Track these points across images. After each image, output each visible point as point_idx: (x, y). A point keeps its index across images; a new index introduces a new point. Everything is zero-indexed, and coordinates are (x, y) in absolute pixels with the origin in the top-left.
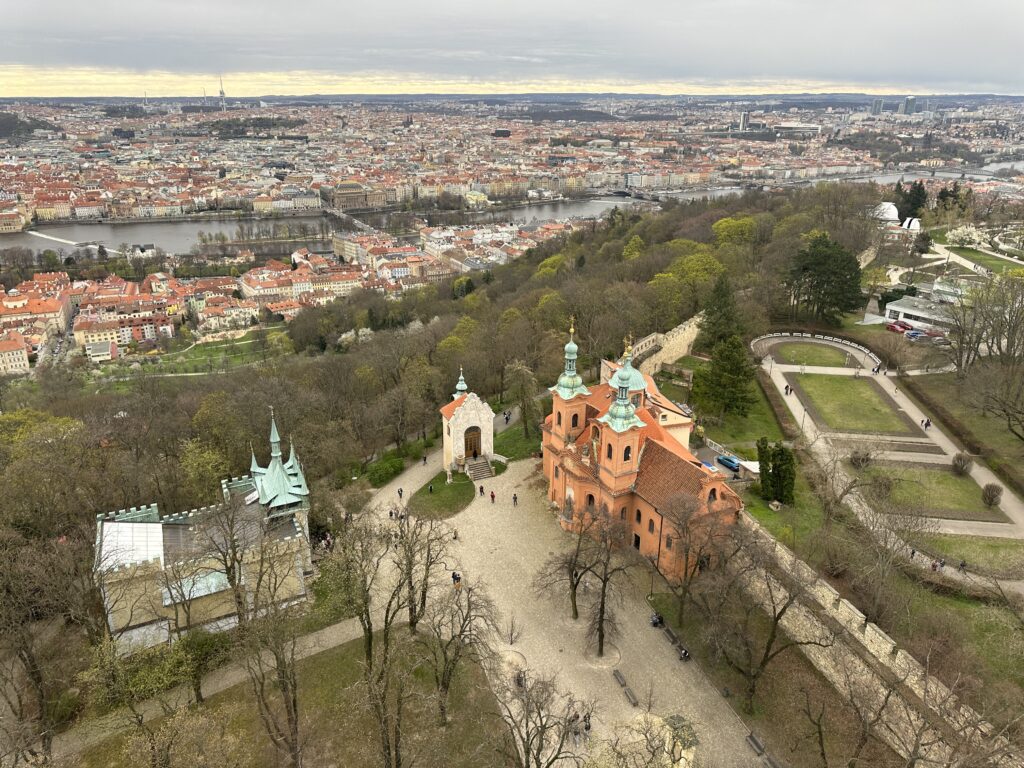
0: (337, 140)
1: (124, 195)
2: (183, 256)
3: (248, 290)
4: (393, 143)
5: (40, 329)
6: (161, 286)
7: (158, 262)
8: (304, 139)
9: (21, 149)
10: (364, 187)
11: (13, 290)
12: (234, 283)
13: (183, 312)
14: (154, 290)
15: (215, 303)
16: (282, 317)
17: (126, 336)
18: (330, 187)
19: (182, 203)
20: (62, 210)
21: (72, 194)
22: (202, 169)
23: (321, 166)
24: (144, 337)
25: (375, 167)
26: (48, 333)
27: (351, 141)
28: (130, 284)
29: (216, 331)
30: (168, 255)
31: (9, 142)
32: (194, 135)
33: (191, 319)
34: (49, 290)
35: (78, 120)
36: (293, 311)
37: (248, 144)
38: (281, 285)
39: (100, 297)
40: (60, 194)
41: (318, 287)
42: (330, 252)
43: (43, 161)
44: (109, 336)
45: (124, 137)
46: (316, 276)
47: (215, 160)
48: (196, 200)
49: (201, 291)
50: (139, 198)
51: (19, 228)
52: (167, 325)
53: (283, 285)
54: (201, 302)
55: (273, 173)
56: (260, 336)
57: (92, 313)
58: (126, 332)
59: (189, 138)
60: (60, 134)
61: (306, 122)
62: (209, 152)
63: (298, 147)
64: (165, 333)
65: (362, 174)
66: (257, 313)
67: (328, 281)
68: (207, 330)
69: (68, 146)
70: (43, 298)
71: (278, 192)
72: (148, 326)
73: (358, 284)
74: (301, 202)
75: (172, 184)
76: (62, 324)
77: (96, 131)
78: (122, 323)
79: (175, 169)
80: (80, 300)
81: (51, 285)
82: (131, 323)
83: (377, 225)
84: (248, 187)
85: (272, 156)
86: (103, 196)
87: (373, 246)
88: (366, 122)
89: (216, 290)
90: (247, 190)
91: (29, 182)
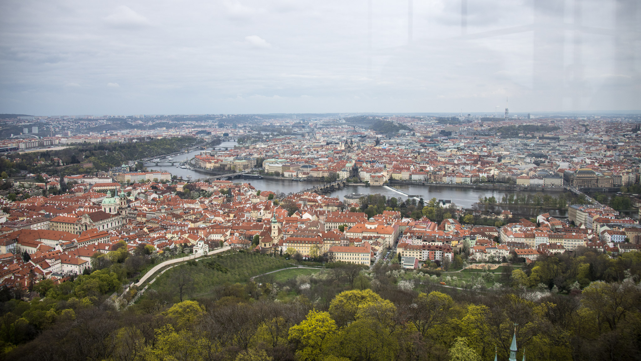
0: (580, 141)
1: (439, 169)
2: (466, 210)
3: (505, 238)
4: (623, 144)
5: (380, 243)
6: (451, 227)
7: (452, 212)
8: (557, 139)
9: (391, 140)
10: (597, 173)
11: (372, 218)
12: (496, 231)
13: (461, 246)
14: (446, 229)
15: (481, 243)
16: (524, 260)
17: (425, 256)
18: (571, 172)
19: (472, 177)
20: (404, 175)
21: (412, 167)
22: (488, 156)
23: (566, 158)
24: (435, 258)
25: (606, 160)
26: (383, 246)
27: (591, 141)
28: (433, 223)
29: (480, 262)
30: (458, 208)
31: (386, 136)
32: (486, 135)
33: (465, 251)
34: (389, 221)
35: (423, 125)
36: (532, 257)
37: (519, 141)
38: (526, 237)
39: (415, 229)
40: (406, 166)
41: (553, 241)
42: (566, 218)
43: (401, 147)
44: (415, 254)
45: (445, 135)
46: (553, 233)
47: (496, 151)
48: (481, 175)
49: (474, 234)
50: (448, 171)
51: (381, 184)
52: (450, 253)
53: (528, 237)
54: (473, 241)
55: (533, 161)
56: (507, 271)
57: (409, 238)
58: (425, 253)
59: (482, 137)
60: (412, 133)
61: (559, 128)
62: (494, 145)
63: (552, 144)
64: (448, 258)
65: (596, 164)
66: (508, 254)
67: (561, 237)
68: (474, 261)
69: (414, 139)
70: (385, 225)
71: (534, 173)
72: (438, 252)
73: (583, 243)
74: (549, 182)
75: (468, 164)
76: (392, 243)
77: (431, 132)
78: (424, 247)
79: (471, 155)
80: (404, 228)
81: (391, 218)
82: (429, 248)
83: (603, 201)
84: (515, 169)
85: (534, 150)
86: (428, 169)
87: (598, 216)
88: (603, 129)
89: (484, 235)
90: (514, 171)
91: (392, 158)
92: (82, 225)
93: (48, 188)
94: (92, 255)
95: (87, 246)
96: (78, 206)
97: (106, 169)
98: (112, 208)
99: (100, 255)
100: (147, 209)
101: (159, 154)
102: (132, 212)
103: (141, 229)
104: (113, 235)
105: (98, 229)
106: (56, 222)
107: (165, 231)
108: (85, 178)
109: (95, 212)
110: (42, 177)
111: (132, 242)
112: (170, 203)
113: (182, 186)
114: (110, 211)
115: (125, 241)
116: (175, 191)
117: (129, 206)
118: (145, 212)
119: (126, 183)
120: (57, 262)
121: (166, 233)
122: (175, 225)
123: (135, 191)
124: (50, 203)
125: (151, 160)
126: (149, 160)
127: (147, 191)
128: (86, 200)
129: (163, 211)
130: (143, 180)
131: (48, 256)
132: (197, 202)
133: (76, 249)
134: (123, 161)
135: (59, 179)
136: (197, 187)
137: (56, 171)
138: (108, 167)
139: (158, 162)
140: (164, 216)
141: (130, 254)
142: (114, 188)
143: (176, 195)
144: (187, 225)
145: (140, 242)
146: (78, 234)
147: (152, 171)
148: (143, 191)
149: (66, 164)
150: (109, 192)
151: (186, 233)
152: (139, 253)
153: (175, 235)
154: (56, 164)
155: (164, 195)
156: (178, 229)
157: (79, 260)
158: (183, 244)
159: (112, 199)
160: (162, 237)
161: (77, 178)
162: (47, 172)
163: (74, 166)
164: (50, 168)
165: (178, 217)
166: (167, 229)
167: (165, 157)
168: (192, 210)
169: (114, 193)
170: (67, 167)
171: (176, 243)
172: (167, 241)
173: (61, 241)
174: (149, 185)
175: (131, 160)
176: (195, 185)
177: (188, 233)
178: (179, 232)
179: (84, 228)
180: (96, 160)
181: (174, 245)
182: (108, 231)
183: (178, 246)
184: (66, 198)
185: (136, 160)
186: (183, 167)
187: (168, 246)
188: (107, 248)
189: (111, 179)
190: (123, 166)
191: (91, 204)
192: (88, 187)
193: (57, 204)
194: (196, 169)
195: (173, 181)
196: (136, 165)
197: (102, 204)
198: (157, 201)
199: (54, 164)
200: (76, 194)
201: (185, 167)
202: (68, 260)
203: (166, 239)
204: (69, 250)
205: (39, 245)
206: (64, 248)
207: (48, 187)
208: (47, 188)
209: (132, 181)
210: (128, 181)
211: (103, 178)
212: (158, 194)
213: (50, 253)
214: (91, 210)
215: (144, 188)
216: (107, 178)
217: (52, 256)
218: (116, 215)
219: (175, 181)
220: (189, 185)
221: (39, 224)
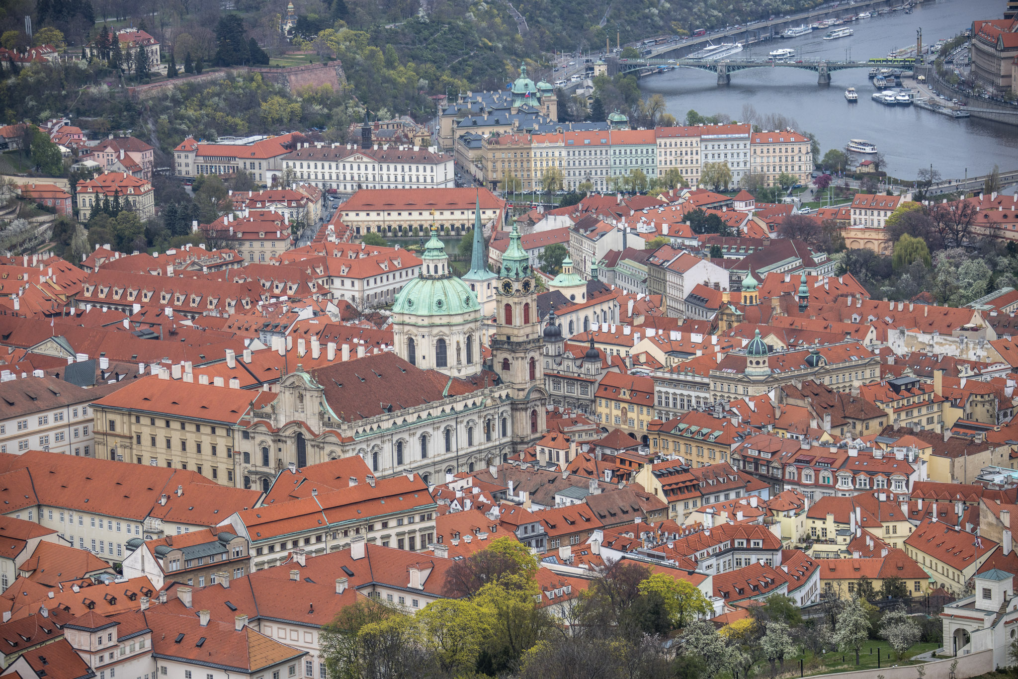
92: (277, 435)
93: (86, 212)
94: (330, 615)
95: (302, 560)
96: (255, 322)
97: (417, 101)
98: (456, 339)
99: (375, 617)
100: (660, 356)
101: (738, 11)
102: (569, 367)
103: (620, 476)
104: (455, 505)
105: (369, 462)
106: (130, 412)
107: (765, 495)
108: (299, 157)
109: (356, 363)
110: (47, 143)
111: (566, 552)
112: (801, 322)
113: (880, 219)
114: (442, 360)
115: (527, 541)
116: (833, 245)
117: (553, 335)
118: (645, 370)
119: (539, 189)
120: (128, 648)
121: (769, 510)
122: (830, 462)
123: (586, 244)
124: (94, 301)
125: (689, 49)
126: (677, 54)
127: (659, 245)
128: (304, 290)
129: (757, 370)
130: (638, 177)
131: (79, 610)
132: (976, 320)
133: (239, 575)
134: (518, 56)
135: (150, 156)
136: (976, 229)
137: (129, 107)
138: (432, 90)
139: (731, 67)
140: (762, 401)
141: (550, 624)
142: (466, 217)
143: (841, 272)
144: (906, 468)
145: (616, 555)
146: (256, 487)
147: (694, 118)
148: (638, 243)
149: (189, 71)
150: (434, 243)
151: (901, 518)
152: (603, 620)
153: (831, 525)
154: (130, 67)
155: (764, 272)
156: (845, 486)
157: (253, 639)
158: (877, 585)
159: (455, 288)
160: (748, 532)
161: (252, 154)
162: (79, 113)
163: (231, 78)
164: (93, 90)
165: (850, 410)
166: (781, 482)
167: (776, 29)
168: (938, 374)
169: (468, 248)
170: (193, 89)
171: (832, 571)
172: (778, 557)
173: (155, 524)
174: (676, 207)
175: (570, 49)
176: (967, 216)
177: (914, 514)
178: (853, 503)
179: (289, 452)
180: (360, 46)
181: (820, 586)
182: (425, 478)
183: (844, 592)
184: (189, 275)
185: (597, 48)
186: (889, 95)
187: (783, 591)
188: (417, 578)
189: (451, 166)
190: (521, 84)
191: (332, 309)
192: (315, 210)
193: (137, 308)
194: (974, 108)
195: (823, 183)
196: (599, 82)
197: (394, 315)
198: (722, 307)
199: (115, 65)
200: (246, 247)
201: (903, 97)
202: (192, 639)
203: (772, 546)
204: (202, 581)
205: (32, 543)
206: (175, 567)
207: (86, 201)
208: (76, 213)
209: (571, 182)
210: (551, 180)
211: (399, 159)
212: (728, 265)
213: (94, 594)
214: (331, 347)
215: (641, 228)
216: (425, 159)
217: (103, 608)
218: (474, 383)
219: (837, 182)
220: (926, 211)
221: (33, 422)
